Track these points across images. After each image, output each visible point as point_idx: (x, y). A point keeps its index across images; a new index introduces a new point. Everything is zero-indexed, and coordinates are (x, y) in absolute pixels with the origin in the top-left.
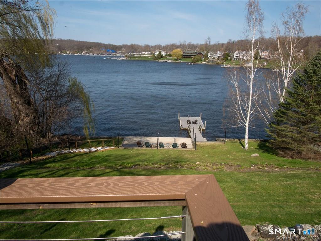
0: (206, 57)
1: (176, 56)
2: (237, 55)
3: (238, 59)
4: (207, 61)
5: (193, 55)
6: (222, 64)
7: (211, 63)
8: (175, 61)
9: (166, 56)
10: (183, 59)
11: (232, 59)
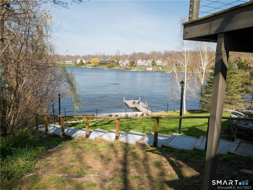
0: (117, 64)
1: (94, 63)
2: (140, 63)
3: (141, 65)
4: (119, 67)
5: (108, 62)
6: (131, 69)
7: (122, 68)
8: (94, 67)
9: (86, 63)
10: (100, 65)
11: (136, 66)
